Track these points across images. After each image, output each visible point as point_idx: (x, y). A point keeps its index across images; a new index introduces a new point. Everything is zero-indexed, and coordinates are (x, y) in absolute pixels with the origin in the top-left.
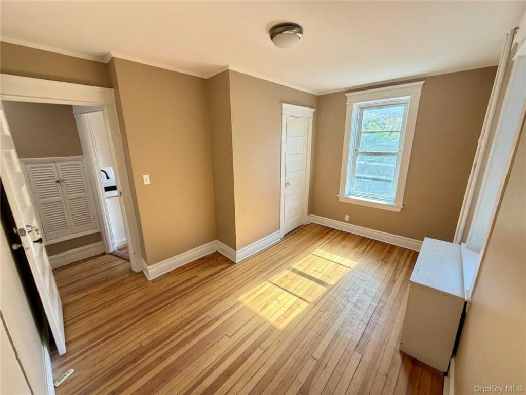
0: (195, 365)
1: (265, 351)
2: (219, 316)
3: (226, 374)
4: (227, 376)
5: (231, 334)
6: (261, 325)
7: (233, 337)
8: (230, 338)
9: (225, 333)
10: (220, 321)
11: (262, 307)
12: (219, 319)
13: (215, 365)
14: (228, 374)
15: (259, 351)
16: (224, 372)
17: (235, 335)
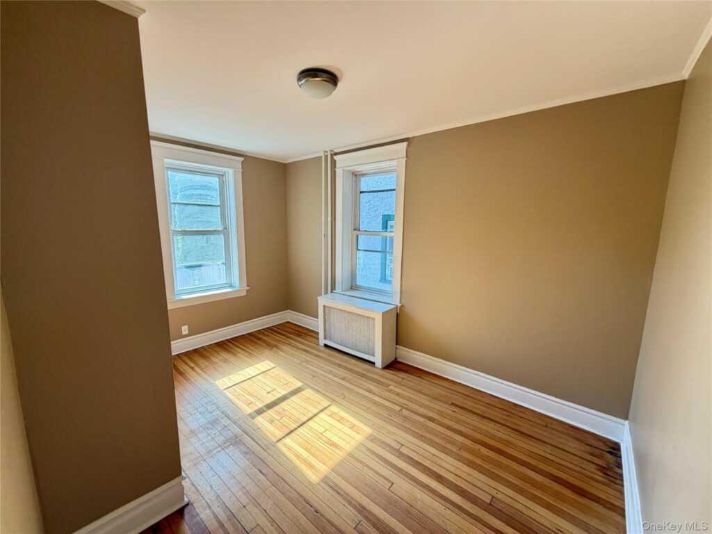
0: (443, 521)
1: (402, 445)
2: (355, 507)
3: (440, 480)
4: (441, 478)
5: (387, 482)
6: (368, 449)
7: (391, 480)
8: (393, 484)
9: (387, 491)
10: (366, 502)
11: (334, 449)
12: (360, 505)
13: (434, 494)
14: (439, 478)
15: (404, 450)
16: (439, 482)
17: (387, 476)
